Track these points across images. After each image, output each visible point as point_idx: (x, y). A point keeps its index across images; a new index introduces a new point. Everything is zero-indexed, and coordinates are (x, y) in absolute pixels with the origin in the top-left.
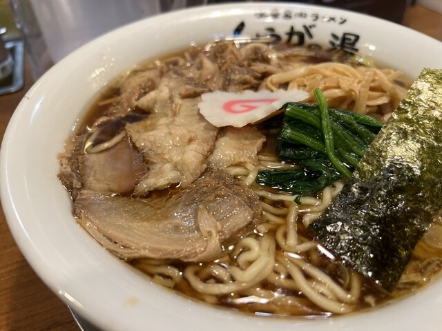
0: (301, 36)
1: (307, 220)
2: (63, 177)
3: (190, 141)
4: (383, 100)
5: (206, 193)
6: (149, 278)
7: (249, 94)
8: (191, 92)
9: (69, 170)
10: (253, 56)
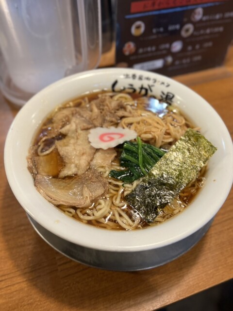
0: (146, 90)
1: (126, 193)
2: (30, 169)
3: (83, 154)
4: (171, 140)
5: (87, 180)
6: (63, 212)
7: (113, 129)
8: (86, 127)
9: (31, 165)
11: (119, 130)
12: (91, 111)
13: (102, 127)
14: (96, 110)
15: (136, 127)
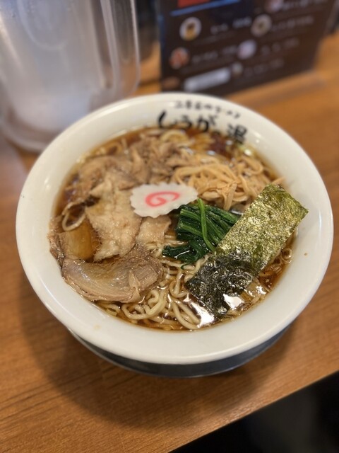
0: (207, 123)
1: (187, 278)
2: (53, 252)
3: (125, 226)
5: (133, 263)
6: (104, 311)
7: (163, 186)
8: (125, 187)
9: (55, 246)
10: (168, 154)
11: (172, 187)
12: (132, 160)
13: (148, 183)
14: (138, 159)
15: (195, 182)
